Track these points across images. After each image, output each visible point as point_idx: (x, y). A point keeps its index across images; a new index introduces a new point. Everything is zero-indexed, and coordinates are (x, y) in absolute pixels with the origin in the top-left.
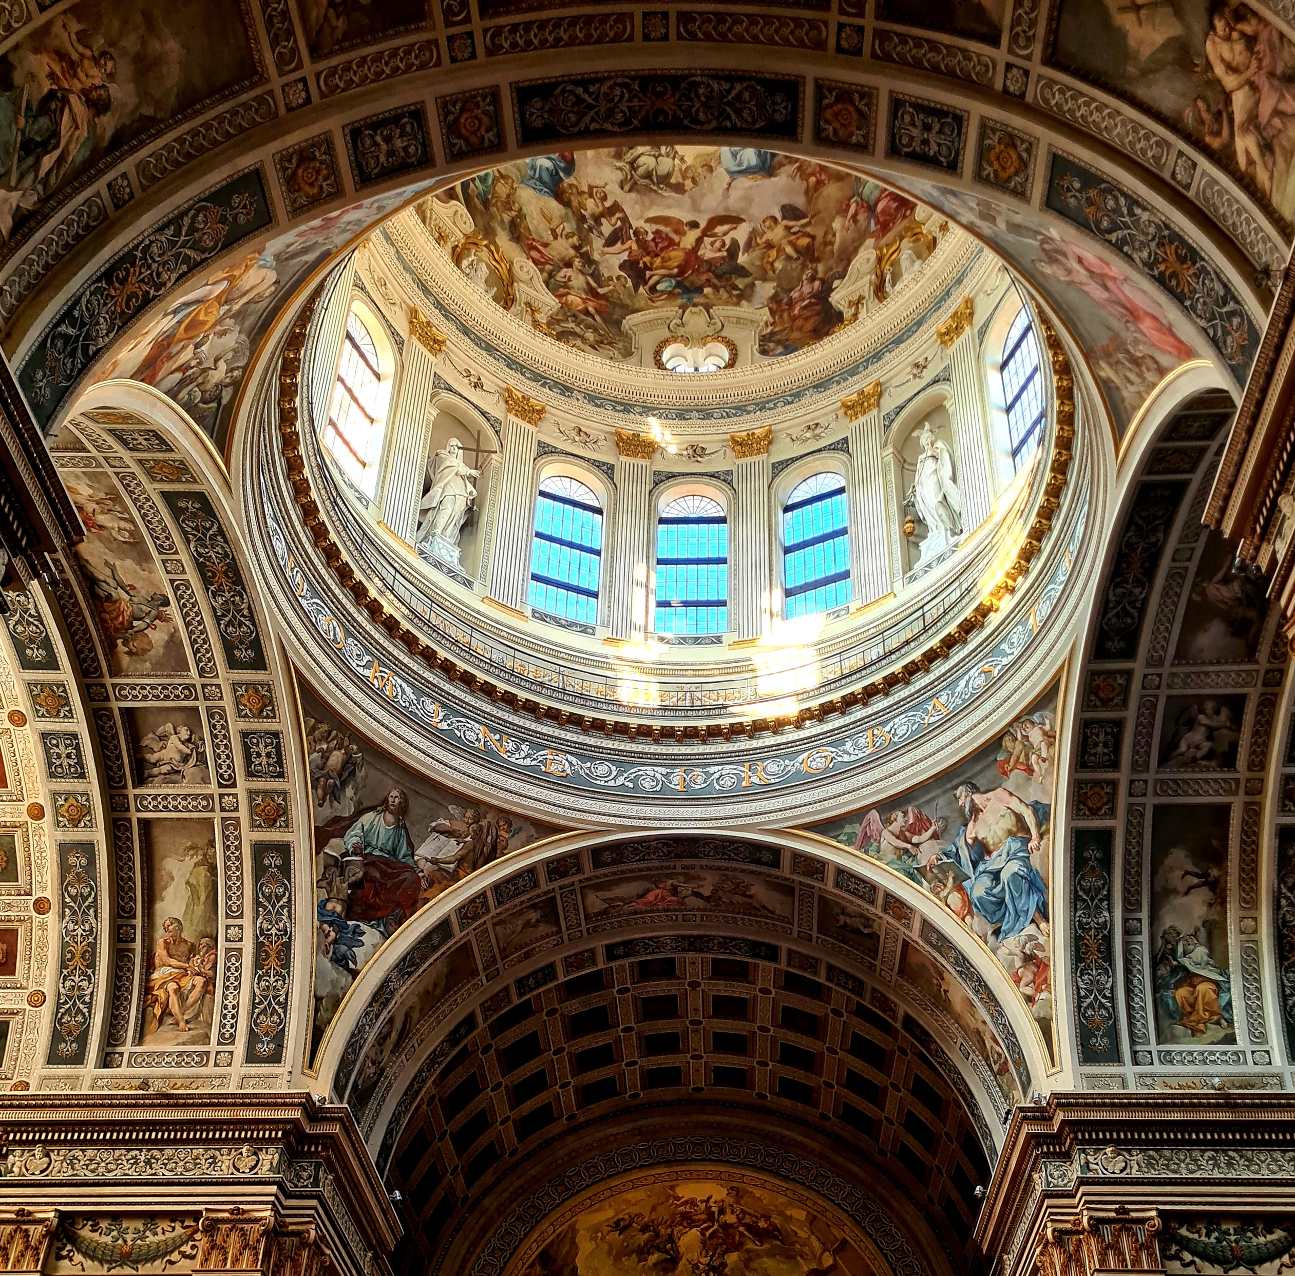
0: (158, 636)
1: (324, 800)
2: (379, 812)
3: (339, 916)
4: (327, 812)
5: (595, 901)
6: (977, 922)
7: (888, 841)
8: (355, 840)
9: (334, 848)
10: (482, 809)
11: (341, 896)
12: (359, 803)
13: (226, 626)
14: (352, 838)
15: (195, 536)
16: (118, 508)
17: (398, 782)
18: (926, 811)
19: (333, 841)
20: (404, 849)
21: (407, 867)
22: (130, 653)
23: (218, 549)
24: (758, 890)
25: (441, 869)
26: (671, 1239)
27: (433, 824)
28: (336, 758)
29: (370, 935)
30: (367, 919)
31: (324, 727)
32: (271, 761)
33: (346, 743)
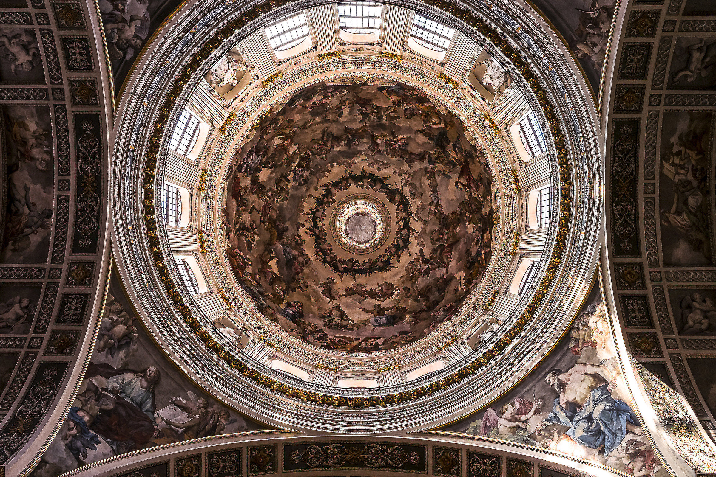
0: (35, 239)
1: (103, 349)
2: (138, 377)
3: (85, 423)
4: (102, 358)
7: (503, 425)
8: (115, 384)
9: (98, 381)
10: (211, 401)
11: (91, 413)
12: (126, 364)
13: (81, 223)
14: (114, 382)
15: (83, 153)
16: (46, 143)
17: (157, 363)
18: (528, 398)
19: (100, 377)
20: (148, 406)
21: (147, 418)
22: (15, 250)
23: (94, 165)
25: (171, 429)
27: (174, 399)
28: (120, 329)
29: (103, 447)
30: (106, 436)
31: (119, 306)
32: (76, 313)
33: (130, 323)
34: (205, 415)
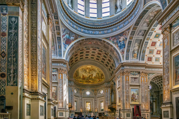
1: (63, 33)
2: (67, 34)
3: (65, 44)
5: (84, 43)
6: (118, 48)
7: (112, 40)
10: (76, 34)
17: (69, 31)
18: (116, 38)
20: (69, 38)
21: (70, 40)
24: (99, 43)
26: (86, 70)
28: (64, 29)
30: (67, 44)
32: (58, 29)
34: (76, 37)
